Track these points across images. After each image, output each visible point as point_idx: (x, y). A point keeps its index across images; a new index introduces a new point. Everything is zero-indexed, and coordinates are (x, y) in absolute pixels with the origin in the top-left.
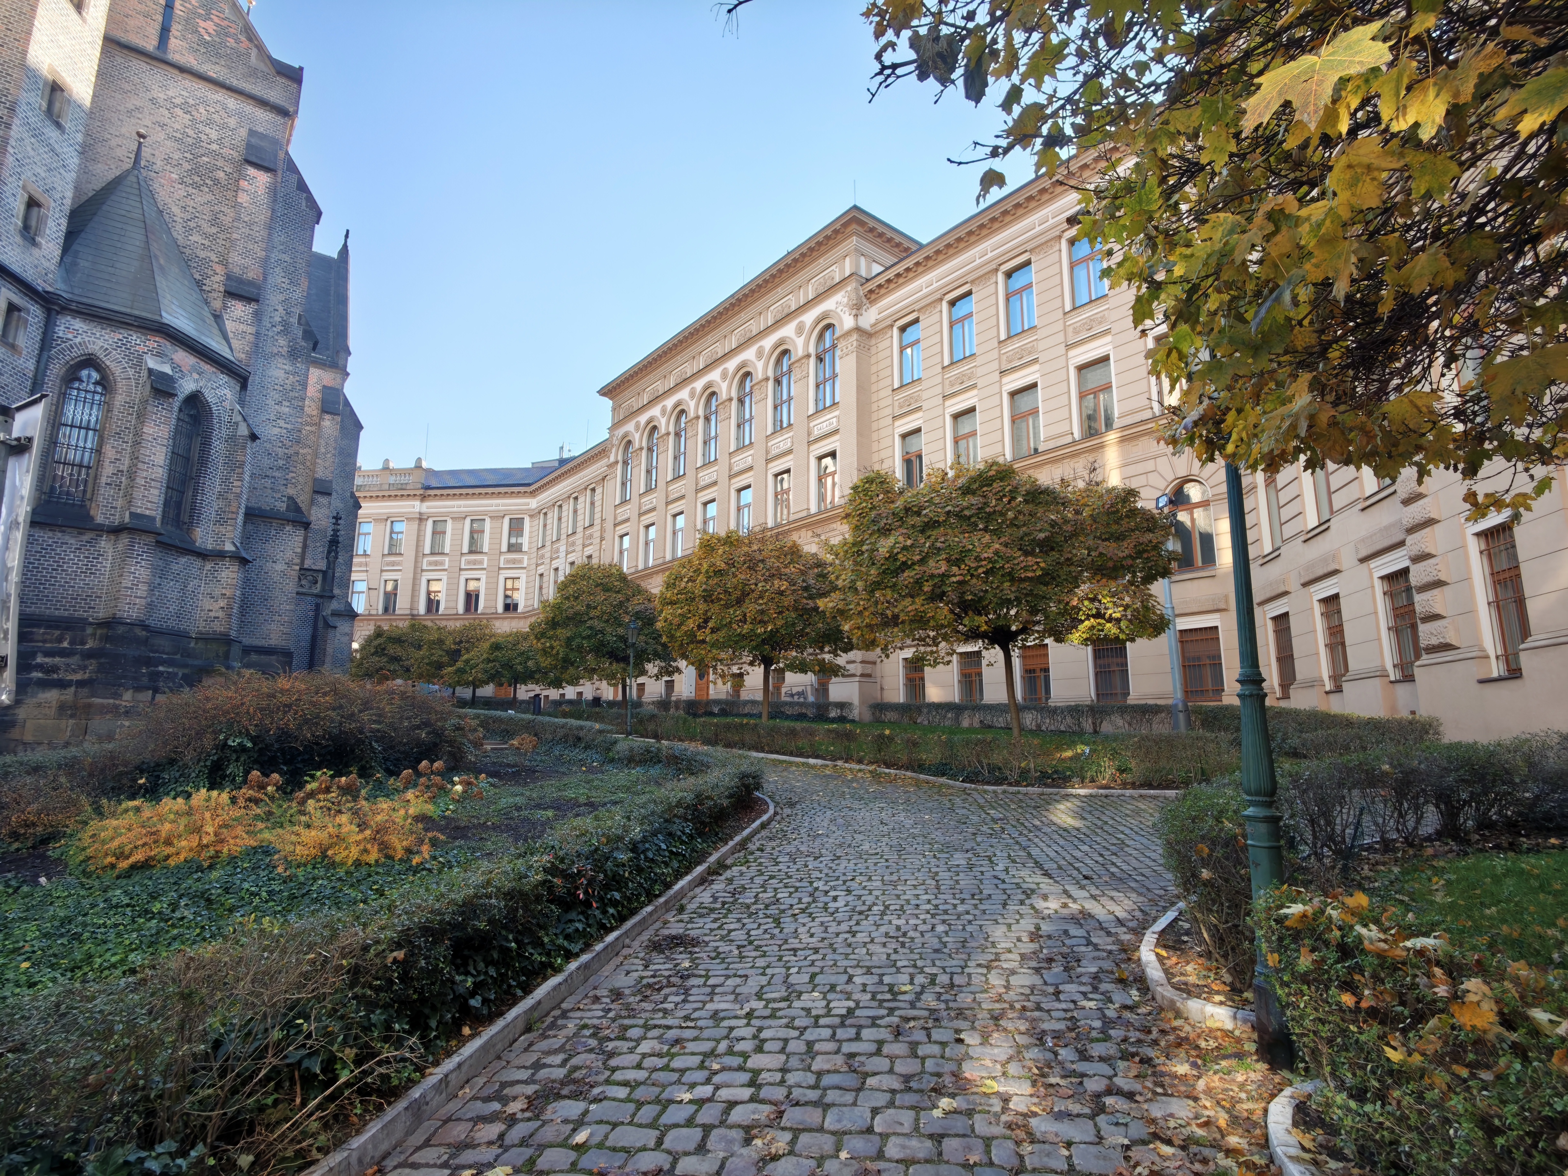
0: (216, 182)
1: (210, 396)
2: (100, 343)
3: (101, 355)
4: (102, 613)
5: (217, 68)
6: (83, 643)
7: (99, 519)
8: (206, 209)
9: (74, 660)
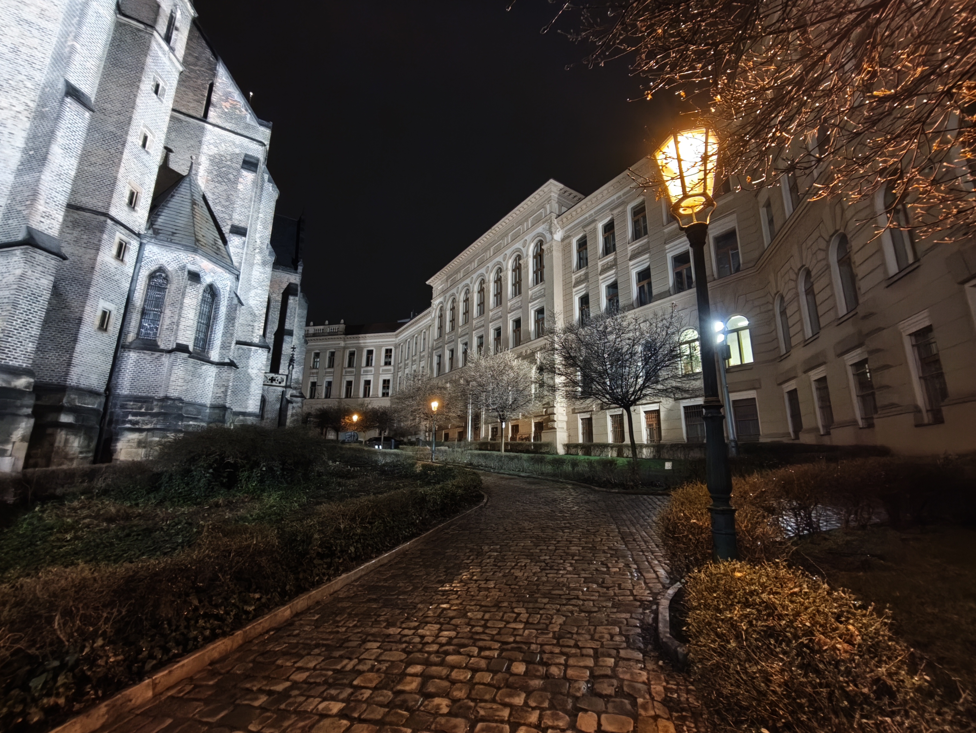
0: (229, 180)
1: (219, 285)
2: (165, 259)
3: (166, 264)
4: (162, 395)
5: (230, 125)
6: (152, 409)
7: (162, 347)
8: (224, 194)
9: (146, 418)
